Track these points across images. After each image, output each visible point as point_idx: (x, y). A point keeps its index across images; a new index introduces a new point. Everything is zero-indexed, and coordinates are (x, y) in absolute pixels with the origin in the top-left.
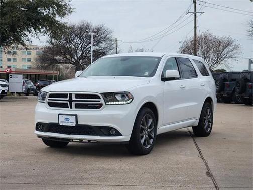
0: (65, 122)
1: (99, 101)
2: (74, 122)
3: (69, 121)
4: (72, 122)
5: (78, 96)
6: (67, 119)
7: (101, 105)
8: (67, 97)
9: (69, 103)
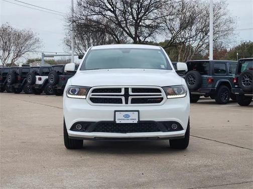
0: (124, 119)
1: (161, 95)
2: (136, 119)
3: (130, 118)
4: (133, 119)
5: (134, 90)
6: (127, 116)
7: (162, 99)
8: (120, 92)
9: (123, 98)
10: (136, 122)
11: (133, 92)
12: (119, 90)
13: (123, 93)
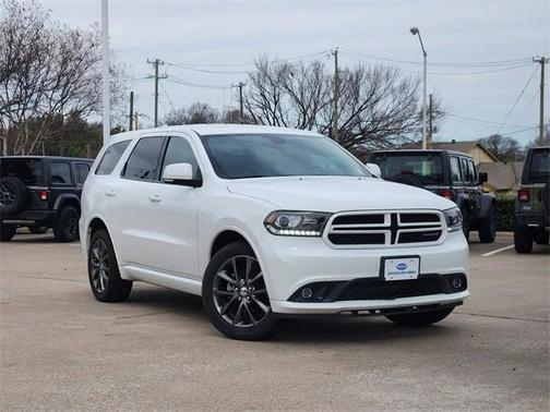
0: (398, 273)
1: (439, 226)
2: (415, 272)
3: (406, 270)
4: (411, 273)
5: (406, 217)
6: (402, 267)
7: (440, 233)
8: (383, 222)
9: (388, 234)
10: (415, 277)
11: (402, 221)
12: (379, 218)
13: (387, 223)
